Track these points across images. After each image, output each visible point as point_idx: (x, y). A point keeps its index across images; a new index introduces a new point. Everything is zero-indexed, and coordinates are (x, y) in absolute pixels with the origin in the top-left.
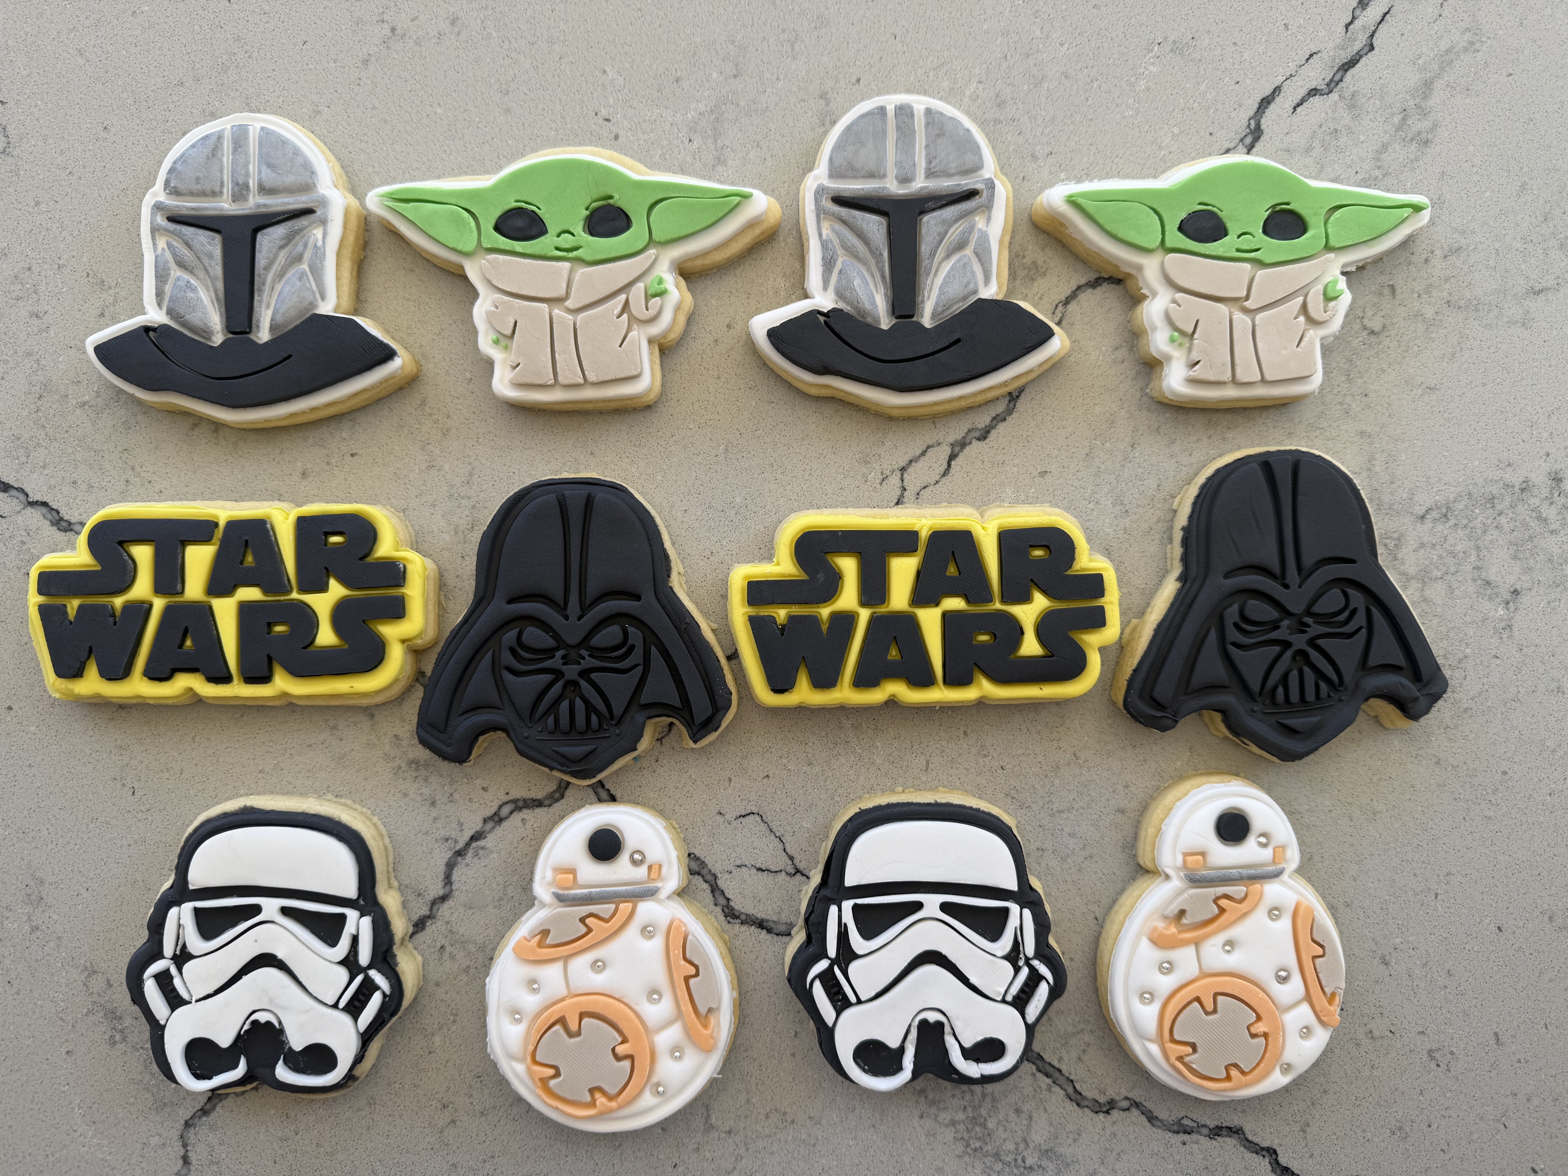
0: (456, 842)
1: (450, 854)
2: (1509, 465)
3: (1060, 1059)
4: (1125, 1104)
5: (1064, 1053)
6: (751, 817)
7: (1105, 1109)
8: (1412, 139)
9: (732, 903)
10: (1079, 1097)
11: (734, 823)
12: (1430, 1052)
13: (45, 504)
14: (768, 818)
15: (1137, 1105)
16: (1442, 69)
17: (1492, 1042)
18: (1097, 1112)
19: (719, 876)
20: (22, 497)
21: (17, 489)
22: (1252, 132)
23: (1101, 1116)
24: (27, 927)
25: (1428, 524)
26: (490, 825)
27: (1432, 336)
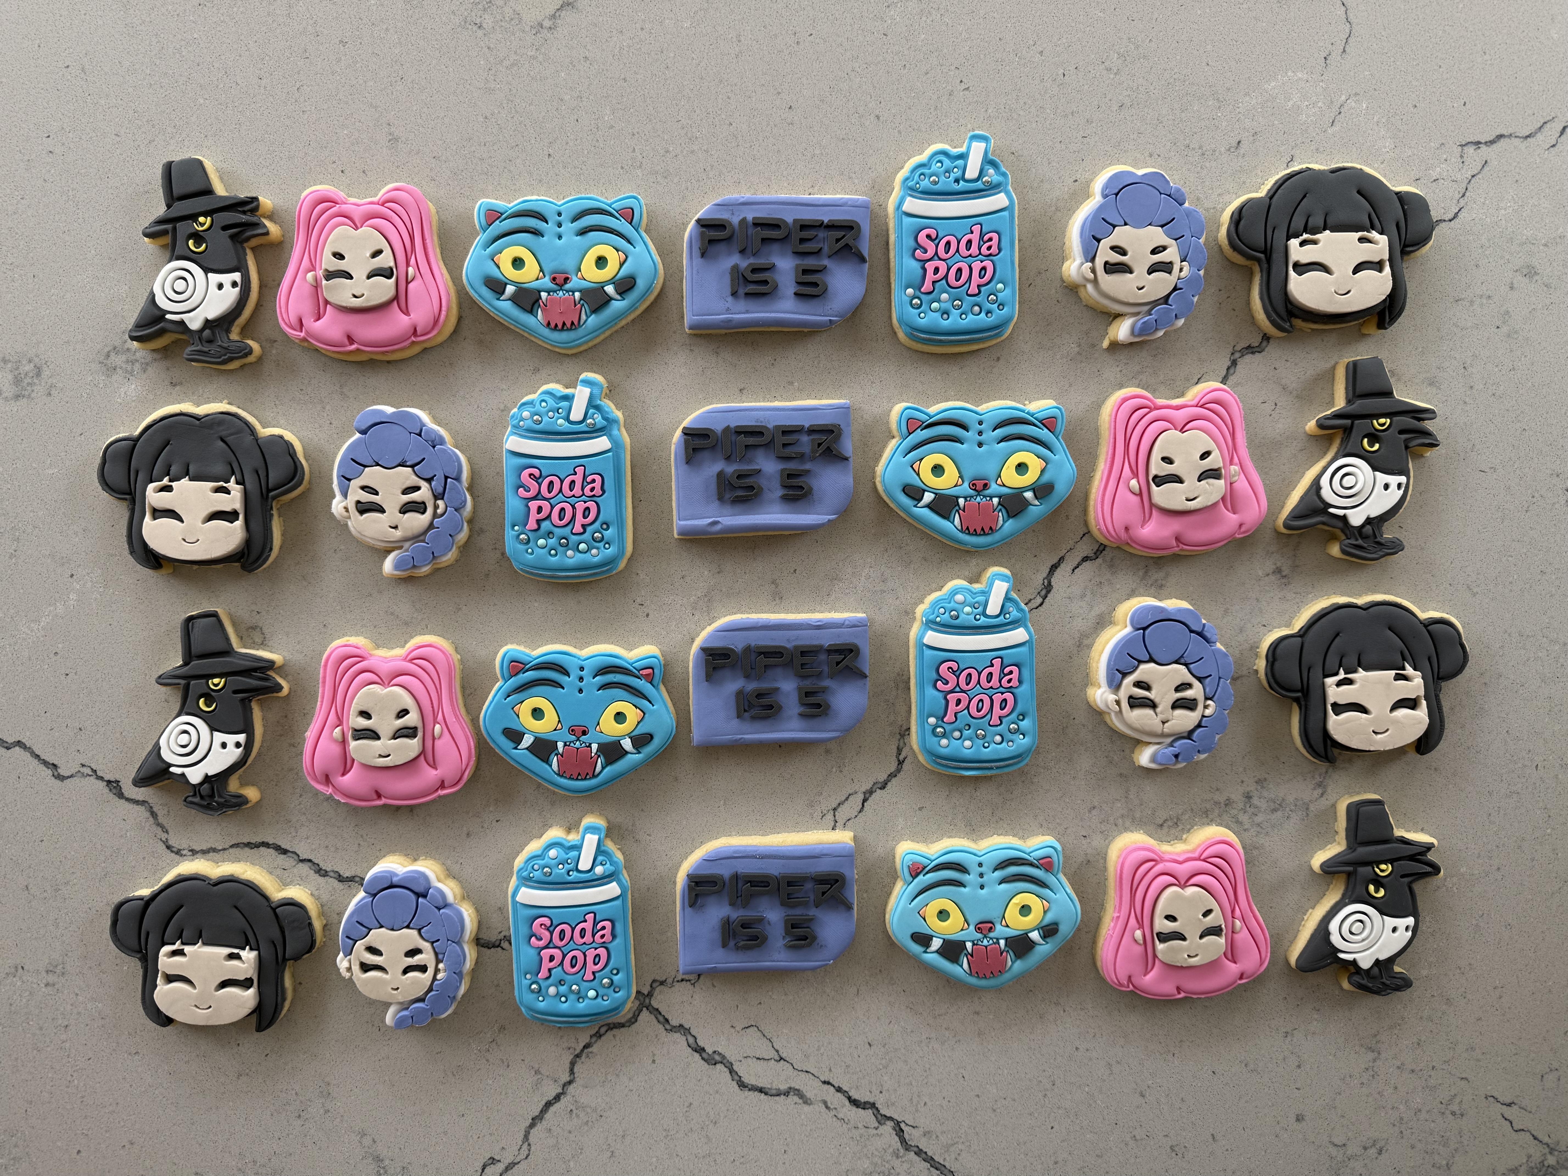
0: (575, 1049)
1: (572, 1057)
2: (1218, 790)
3: (944, 1160)
5: (946, 1156)
6: (752, 1028)
9: (742, 1079)
11: (741, 1033)
12: (1172, 1147)
13: (310, 861)
14: (762, 1028)
17: (1211, 1140)
19: (734, 1063)
20: (296, 857)
21: (292, 852)
22: (1045, 588)
24: (322, 1111)
26: (594, 1039)
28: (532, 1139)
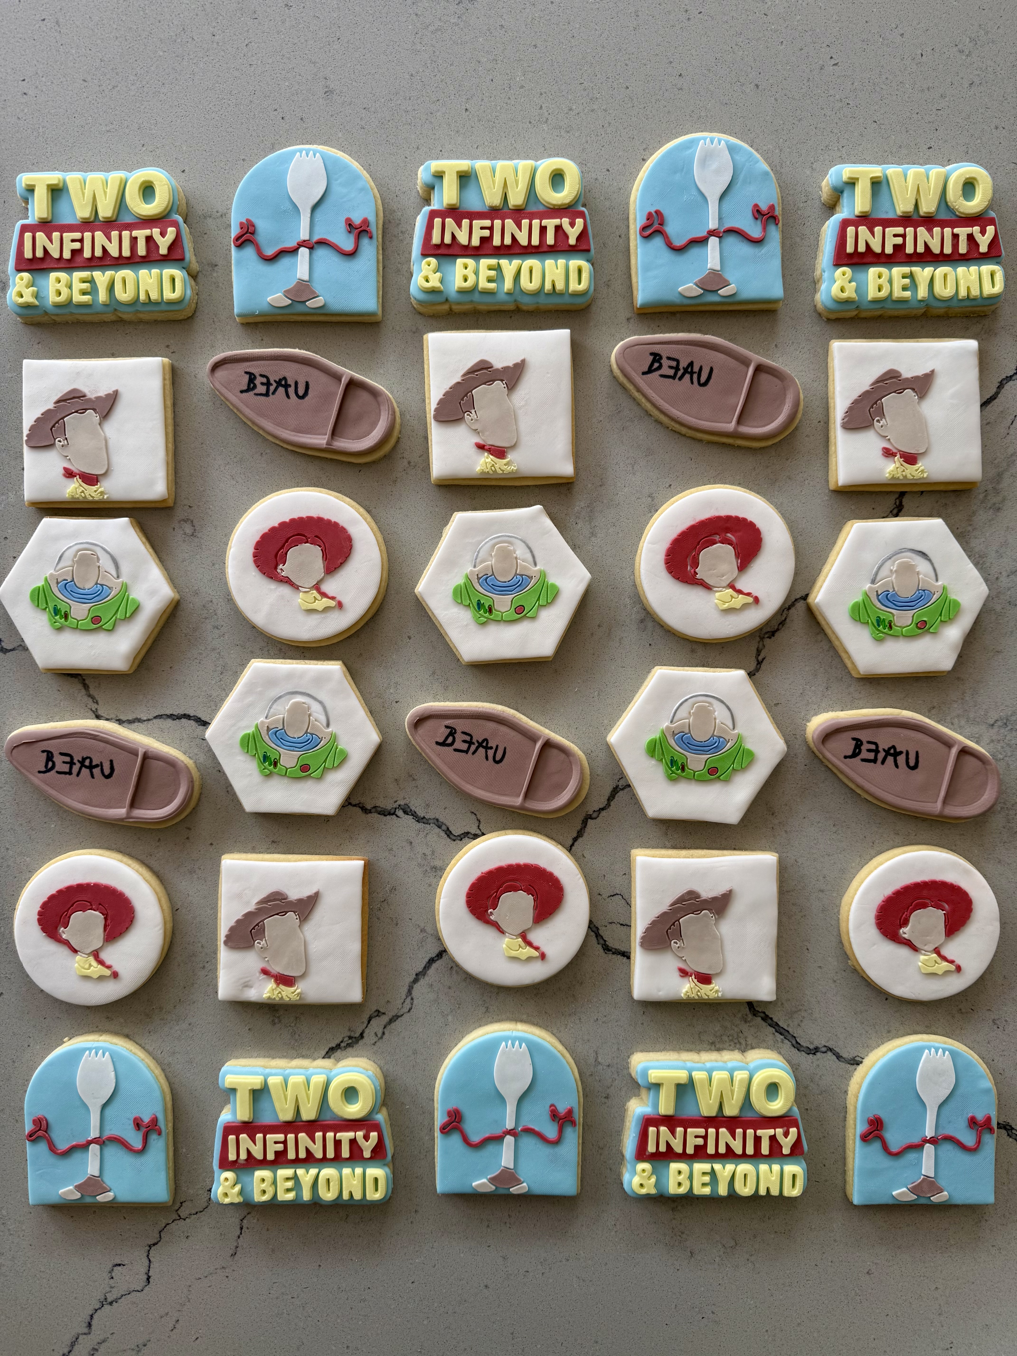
3: (788, 1025)
4: (824, 1049)
5: (790, 1022)
6: (618, 897)
7: (813, 1052)
8: (990, 508)
9: (607, 943)
10: (799, 1046)
11: (609, 900)
12: (994, 1021)
14: (626, 897)
15: (830, 1050)
16: (1008, 465)
18: (808, 1054)
19: (600, 928)
22: (897, 507)
23: (811, 1055)
25: (996, 729)
27: (1000, 621)
28: (415, 993)
